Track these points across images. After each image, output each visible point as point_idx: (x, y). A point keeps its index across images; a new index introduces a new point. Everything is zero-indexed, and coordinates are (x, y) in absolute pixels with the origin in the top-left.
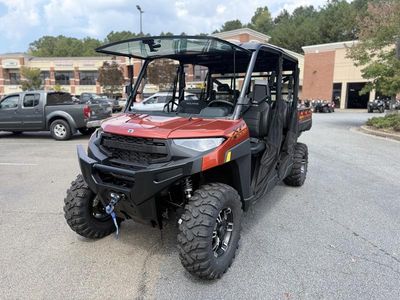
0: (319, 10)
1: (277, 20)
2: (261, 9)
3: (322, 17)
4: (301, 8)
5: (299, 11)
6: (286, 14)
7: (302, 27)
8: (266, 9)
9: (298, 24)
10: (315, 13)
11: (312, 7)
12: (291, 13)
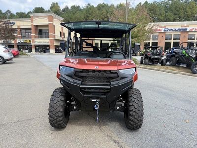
0: (82, 9)
1: (64, 10)
2: (54, 4)
3: (84, 12)
4: (74, 6)
5: (73, 7)
6: (68, 8)
7: (76, 15)
8: (57, 4)
9: (74, 14)
10: (81, 9)
11: (79, 7)
12: (70, 8)
